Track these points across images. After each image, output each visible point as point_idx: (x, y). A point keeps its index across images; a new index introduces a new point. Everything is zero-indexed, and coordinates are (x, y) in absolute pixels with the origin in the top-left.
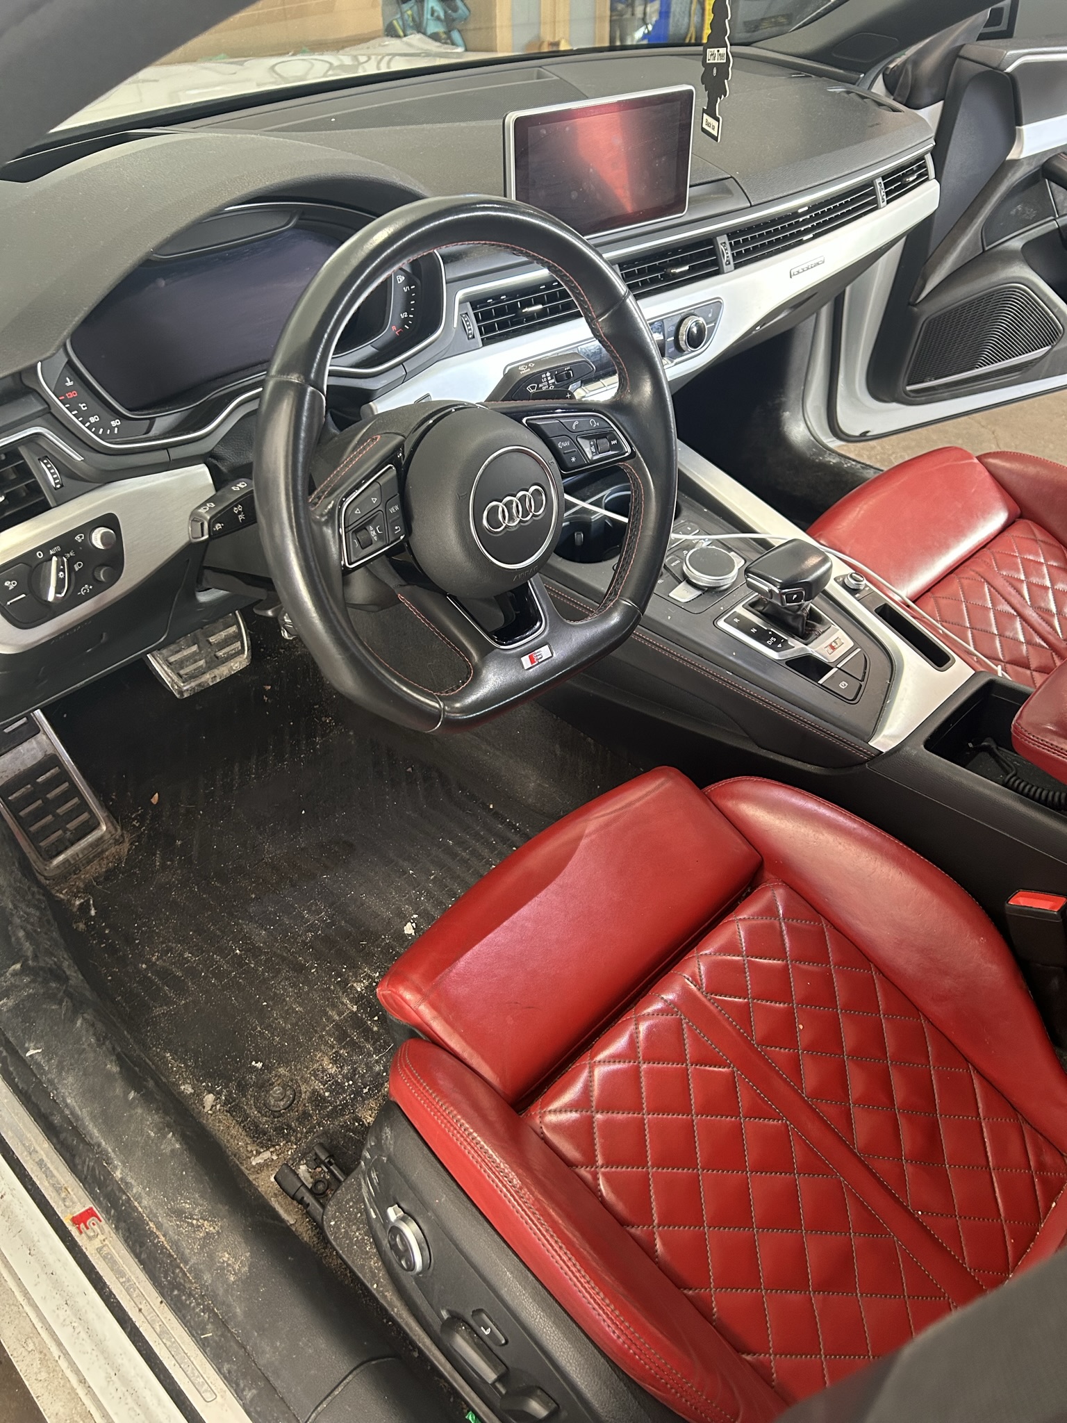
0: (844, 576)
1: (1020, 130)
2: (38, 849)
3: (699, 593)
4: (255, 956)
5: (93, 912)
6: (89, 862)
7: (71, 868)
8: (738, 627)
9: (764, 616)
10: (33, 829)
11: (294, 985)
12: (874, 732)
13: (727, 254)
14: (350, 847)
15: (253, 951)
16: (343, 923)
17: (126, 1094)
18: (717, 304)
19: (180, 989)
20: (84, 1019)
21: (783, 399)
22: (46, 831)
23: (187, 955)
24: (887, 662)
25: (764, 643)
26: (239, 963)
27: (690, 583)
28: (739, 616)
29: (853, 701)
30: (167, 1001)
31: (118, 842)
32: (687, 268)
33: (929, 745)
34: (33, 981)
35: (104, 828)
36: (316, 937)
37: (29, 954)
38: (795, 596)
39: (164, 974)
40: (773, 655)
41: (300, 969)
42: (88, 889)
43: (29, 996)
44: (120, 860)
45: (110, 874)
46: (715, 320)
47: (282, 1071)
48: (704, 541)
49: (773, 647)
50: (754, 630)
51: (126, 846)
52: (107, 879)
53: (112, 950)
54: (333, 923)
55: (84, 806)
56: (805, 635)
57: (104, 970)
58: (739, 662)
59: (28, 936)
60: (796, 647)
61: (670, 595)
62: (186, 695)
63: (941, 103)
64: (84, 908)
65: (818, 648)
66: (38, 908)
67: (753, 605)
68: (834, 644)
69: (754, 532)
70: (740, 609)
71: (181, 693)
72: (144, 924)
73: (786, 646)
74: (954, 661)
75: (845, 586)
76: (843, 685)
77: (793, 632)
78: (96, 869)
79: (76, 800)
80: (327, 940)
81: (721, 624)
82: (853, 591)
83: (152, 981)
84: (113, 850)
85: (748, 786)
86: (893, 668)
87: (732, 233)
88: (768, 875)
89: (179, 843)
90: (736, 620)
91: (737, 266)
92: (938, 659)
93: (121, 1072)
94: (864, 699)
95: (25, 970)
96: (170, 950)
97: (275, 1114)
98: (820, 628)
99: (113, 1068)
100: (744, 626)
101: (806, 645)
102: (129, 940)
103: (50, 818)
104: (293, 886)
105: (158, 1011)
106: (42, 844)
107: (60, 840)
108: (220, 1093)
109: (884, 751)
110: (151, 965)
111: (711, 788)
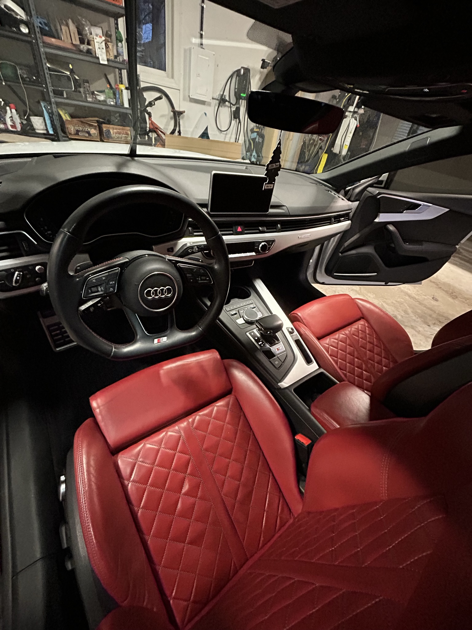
0: (289, 328)
1: (379, 215)
2: (54, 345)
3: (245, 322)
8: (252, 336)
9: (262, 336)
10: (56, 338)
12: (280, 381)
13: (279, 227)
18: (273, 241)
22: (59, 340)
24: (293, 359)
25: (258, 343)
27: (243, 319)
28: (254, 333)
29: (278, 369)
33: (295, 390)
38: (269, 332)
46: (272, 245)
49: (260, 345)
50: (256, 338)
56: (271, 343)
60: (267, 346)
61: (237, 321)
63: (358, 202)
65: (274, 349)
68: (279, 349)
70: (255, 331)
73: (264, 346)
74: (313, 362)
75: (288, 330)
76: (277, 363)
77: (268, 342)
81: (248, 334)
82: (291, 333)
86: (295, 359)
87: (282, 222)
90: (252, 334)
92: (309, 361)
94: (282, 369)
98: (276, 342)
100: (254, 336)
101: (270, 347)
103: (61, 336)
106: (56, 343)
107: (63, 343)
109: (282, 387)
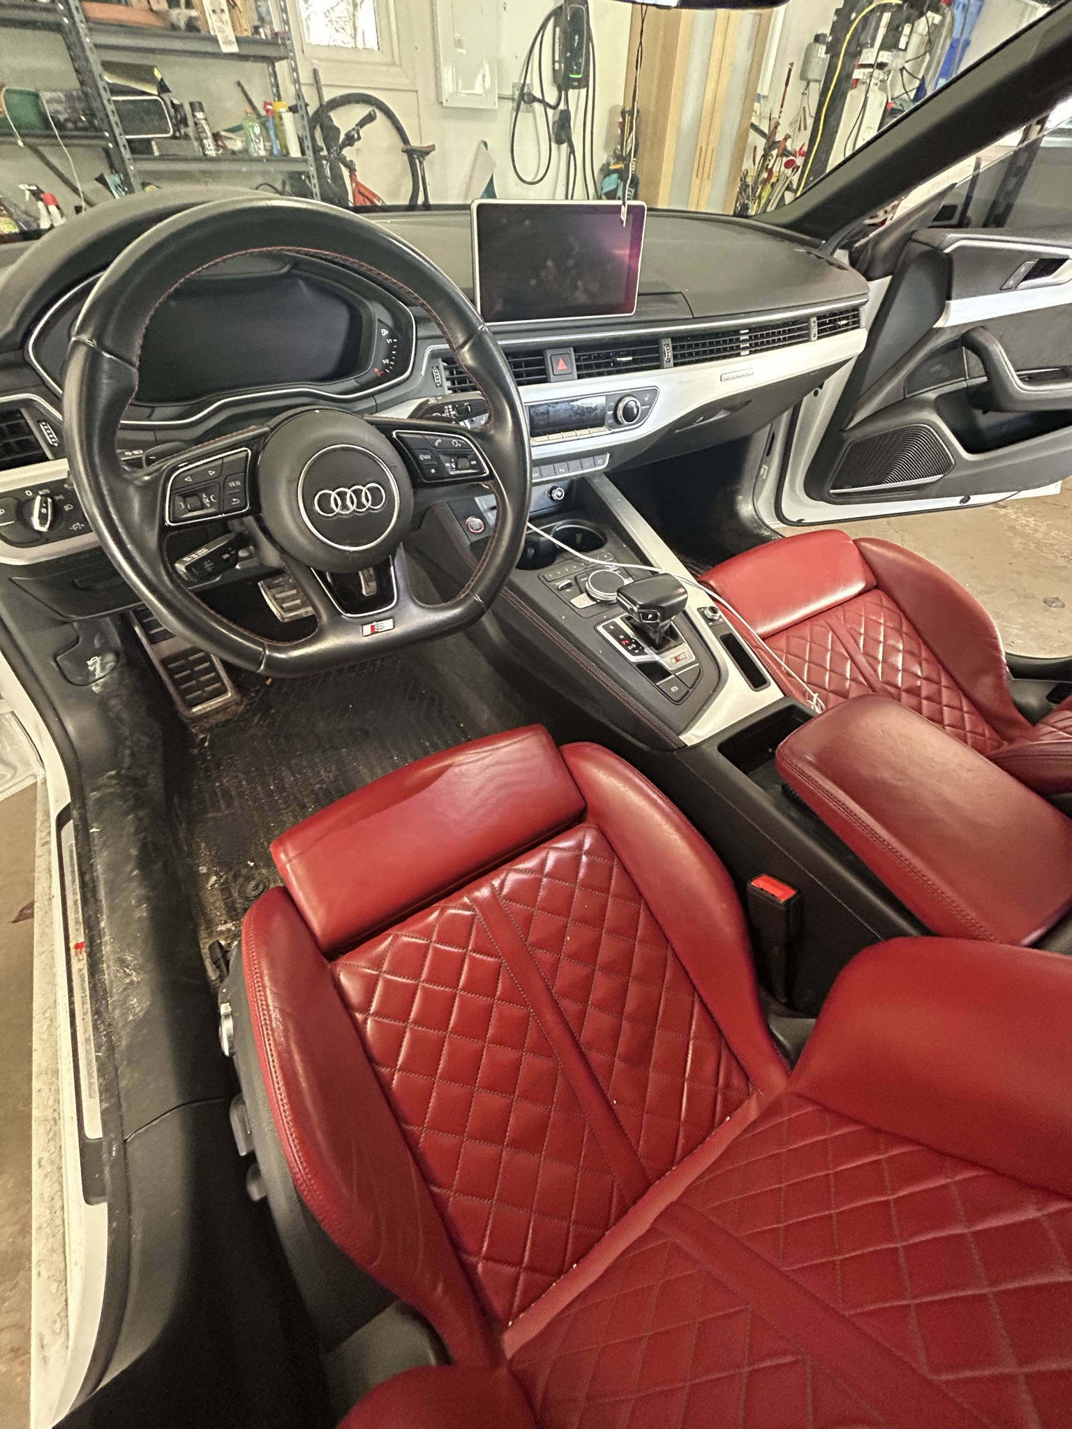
0: (705, 608)
1: (949, 304)
2: (184, 701)
3: (592, 603)
4: (281, 792)
5: (206, 744)
6: (217, 713)
7: (207, 715)
8: (612, 633)
9: (635, 628)
10: (183, 687)
11: (295, 817)
12: (686, 729)
13: (668, 352)
14: (367, 734)
15: (281, 789)
16: (341, 783)
17: (132, 871)
18: (654, 392)
19: (229, 805)
20: (136, 816)
21: (738, 487)
22: (191, 690)
23: (244, 783)
24: (717, 679)
25: (625, 647)
26: (270, 794)
27: (589, 595)
28: (615, 624)
29: (677, 702)
30: (218, 810)
31: (237, 704)
32: (631, 358)
33: (722, 748)
34: (117, 784)
35: (230, 694)
36: (321, 788)
37: (126, 766)
38: (650, 616)
39: (226, 792)
40: (633, 659)
41: (303, 807)
42: (210, 730)
43: (111, 793)
44: (235, 715)
45: (227, 722)
46: (651, 404)
47: (264, 871)
48: (612, 567)
49: (632, 652)
50: (622, 637)
51: (242, 707)
52: (223, 726)
53: (207, 770)
54: (334, 781)
55: (218, 678)
56: (659, 647)
57: (195, 781)
58: (602, 658)
59: (133, 754)
60: (650, 656)
61: (572, 601)
62: (286, 621)
63: (889, 278)
64: (204, 740)
65: (666, 660)
66: (150, 737)
67: (629, 618)
68: (679, 657)
69: (651, 565)
70: (618, 620)
71: (283, 618)
72: (231, 758)
73: (642, 652)
74: (769, 685)
75: (702, 614)
76: (675, 689)
77: (651, 643)
78: (221, 718)
79: (213, 674)
80: (327, 792)
81: (600, 628)
82: (708, 620)
83: (216, 795)
84: (233, 708)
85: (590, 748)
87: (676, 338)
88: (589, 817)
89: (273, 711)
90: (611, 627)
91: (675, 365)
92: (757, 681)
93: (138, 856)
94: (687, 703)
95: (118, 776)
96: (236, 777)
97: (247, 899)
98: (673, 643)
99: (134, 852)
100: (616, 632)
101: (658, 654)
102: (218, 766)
103: (194, 682)
104: (324, 752)
105: (210, 815)
106: (188, 697)
107: (199, 696)
108: (221, 877)
109: (689, 744)
110: (222, 784)
111: (566, 747)
